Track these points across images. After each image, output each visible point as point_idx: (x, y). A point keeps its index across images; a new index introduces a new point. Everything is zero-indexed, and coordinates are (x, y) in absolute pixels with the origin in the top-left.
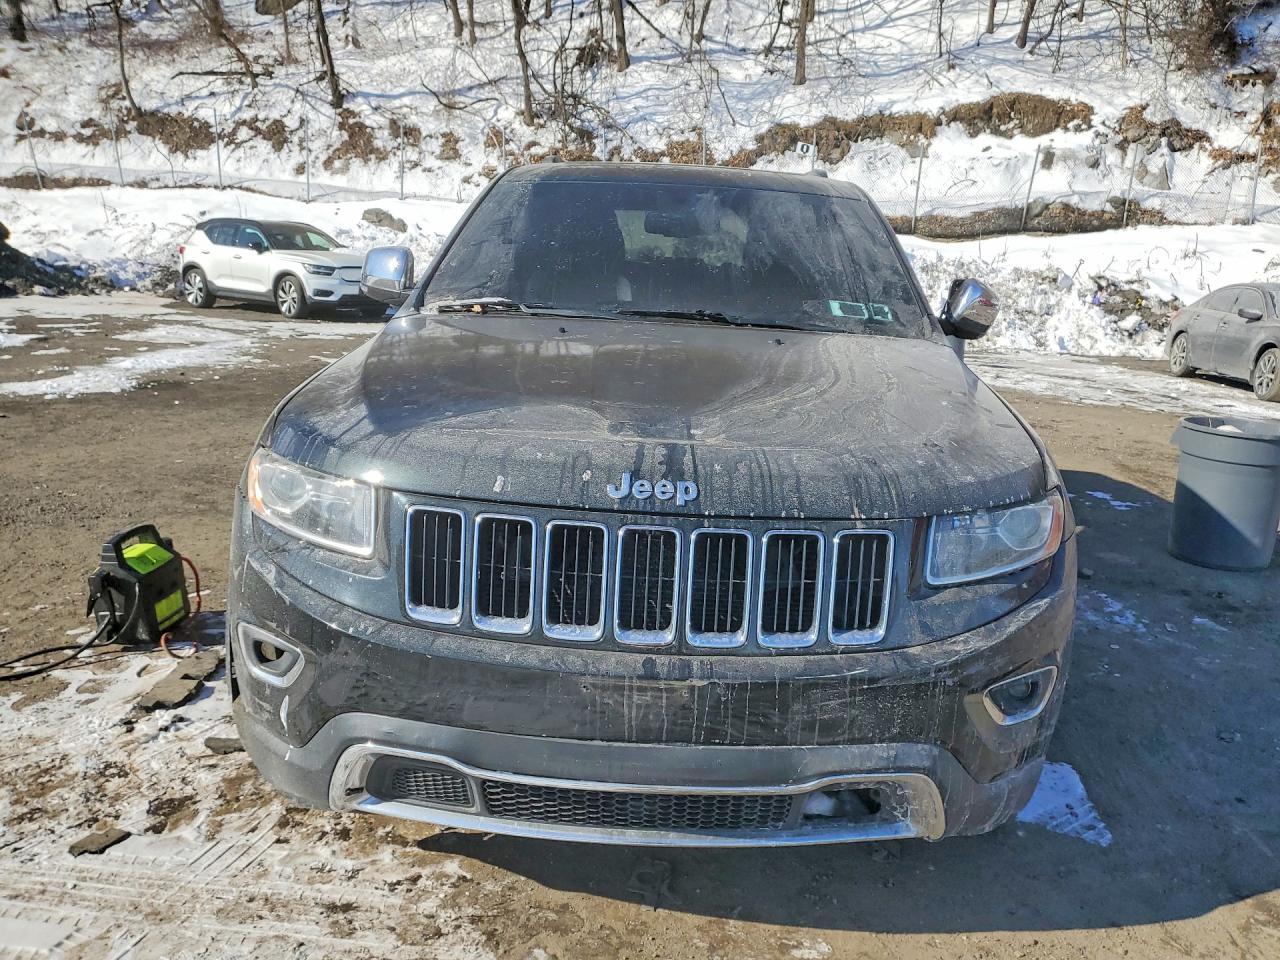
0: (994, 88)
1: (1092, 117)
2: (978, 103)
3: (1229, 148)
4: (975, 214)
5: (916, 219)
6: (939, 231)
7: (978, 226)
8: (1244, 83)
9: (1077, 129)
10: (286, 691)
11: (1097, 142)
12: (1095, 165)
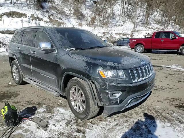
0: (10, 10)
1: (27, 16)
2: (8, 12)
5: (5, 31)
6: (9, 33)
8: (45, 12)
9: (25, 17)
10: (118, 98)
11: (29, 19)
12: (29, 23)
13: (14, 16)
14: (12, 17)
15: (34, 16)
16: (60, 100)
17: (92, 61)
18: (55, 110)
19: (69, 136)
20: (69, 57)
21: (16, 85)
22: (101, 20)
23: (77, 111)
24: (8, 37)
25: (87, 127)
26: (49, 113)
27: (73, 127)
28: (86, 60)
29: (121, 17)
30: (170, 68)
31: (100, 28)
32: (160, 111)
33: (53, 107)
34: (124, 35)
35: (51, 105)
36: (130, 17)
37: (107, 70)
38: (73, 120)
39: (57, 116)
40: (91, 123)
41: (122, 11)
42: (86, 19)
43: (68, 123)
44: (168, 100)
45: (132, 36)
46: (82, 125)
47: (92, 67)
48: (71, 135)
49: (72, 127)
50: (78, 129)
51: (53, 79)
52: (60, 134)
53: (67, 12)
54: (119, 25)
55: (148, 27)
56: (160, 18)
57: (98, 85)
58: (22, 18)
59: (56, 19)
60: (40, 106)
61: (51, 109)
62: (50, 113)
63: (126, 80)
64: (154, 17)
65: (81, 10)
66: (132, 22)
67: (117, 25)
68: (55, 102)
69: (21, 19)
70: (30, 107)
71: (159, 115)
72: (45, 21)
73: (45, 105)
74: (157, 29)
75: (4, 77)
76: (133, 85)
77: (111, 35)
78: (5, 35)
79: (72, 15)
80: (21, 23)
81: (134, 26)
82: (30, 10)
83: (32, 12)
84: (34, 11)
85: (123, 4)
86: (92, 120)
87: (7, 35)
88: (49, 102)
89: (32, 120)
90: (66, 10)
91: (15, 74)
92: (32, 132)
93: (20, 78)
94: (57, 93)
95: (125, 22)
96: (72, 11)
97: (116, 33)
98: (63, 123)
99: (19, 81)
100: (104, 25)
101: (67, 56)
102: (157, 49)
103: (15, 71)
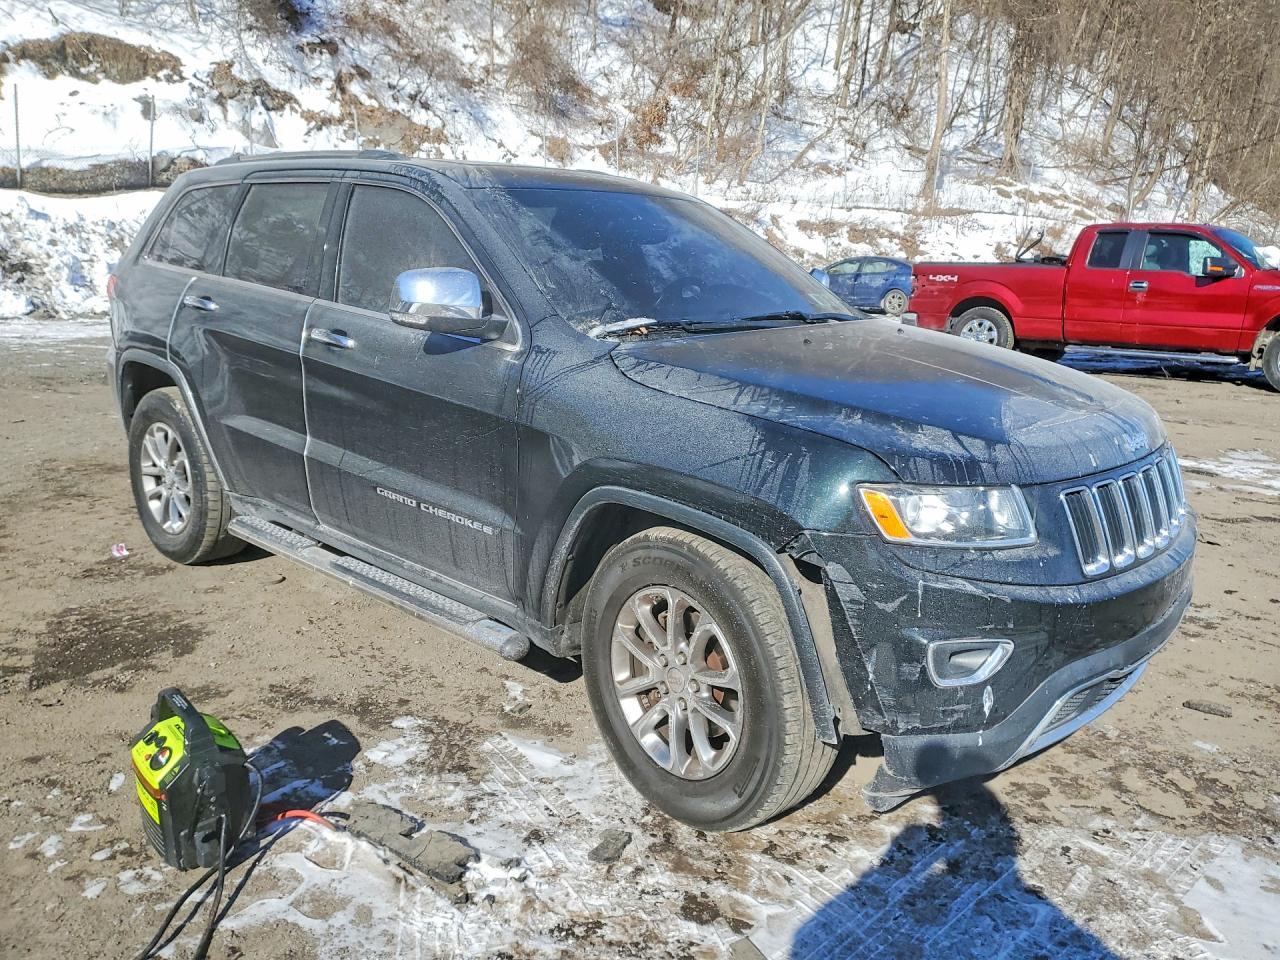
0: (61, 25)
1: (182, 68)
2: (47, 41)
3: (316, 111)
4: (95, 166)
5: (22, 171)
6: (54, 185)
7: (101, 180)
8: (313, 51)
9: (169, 79)
10: (985, 683)
11: (195, 95)
12: (200, 119)
13: (92, 68)
14: (75, 73)
15: (235, 70)
16: (508, 684)
17: (802, 419)
18: (492, 754)
19: (636, 945)
20: (625, 385)
21: (169, 568)
22: (699, 127)
23: (668, 767)
24: (45, 217)
25: (754, 883)
26: (452, 777)
27: (651, 881)
28: (757, 408)
29: (841, 112)
30: (1210, 474)
31: (696, 182)
32: (1227, 777)
33: (471, 733)
34: (858, 233)
35: (453, 716)
36: (898, 112)
37: (921, 484)
38: (637, 832)
39: (514, 802)
40: (770, 849)
41: (844, 69)
42: (599, 113)
43: (608, 854)
44: (1258, 698)
45: (910, 242)
46: (709, 866)
47: (806, 464)
48: (650, 937)
49: (646, 881)
50: (690, 898)
51: (488, 530)
52: (570, 933)
53: (468, 56)
54: (825, 168)
55: (1020, 186)
56: (1095, 131)
57: (848, 592)
58: (148, 86)
59: (391, 105)
60: (375, 725)
61: (462, 749)
62: (462, 778)
63: (1041, 559)
64: (1061, 122)
65: (562, 49)
66: (914, 150)
67: (810, 164)
68: (481, 700)
69: (136, 88)
70: (307, 728)
71: (1227, 802)
72: (309, 116)
73: (409, 714)
74: (1079, 208)
75: (62, 503)
76: (1089, 592)
77: (767, 232)
78: (22, 199)
79: (501, 80)
80: (141, 117)
81: (928, 180)
82: (203, 28)
83: (215, 46)
84: (235, 41)
85: (857, 19)
86: (772, 828)
87: (39, 201)
88: (431, 696)
89: (343, 822)
90: (462, 45)
91: (158, 484)
92: (364, 915)
93: (202, 513)
94: (508, 633)
95: (864, 145)
96: (501, 51)
97: (805, 217)
98: (573, 854)
99: (196, 539)
100: (721, 158)
101: (603, 375)
102: (1105, 343)
103: (161, 463)
